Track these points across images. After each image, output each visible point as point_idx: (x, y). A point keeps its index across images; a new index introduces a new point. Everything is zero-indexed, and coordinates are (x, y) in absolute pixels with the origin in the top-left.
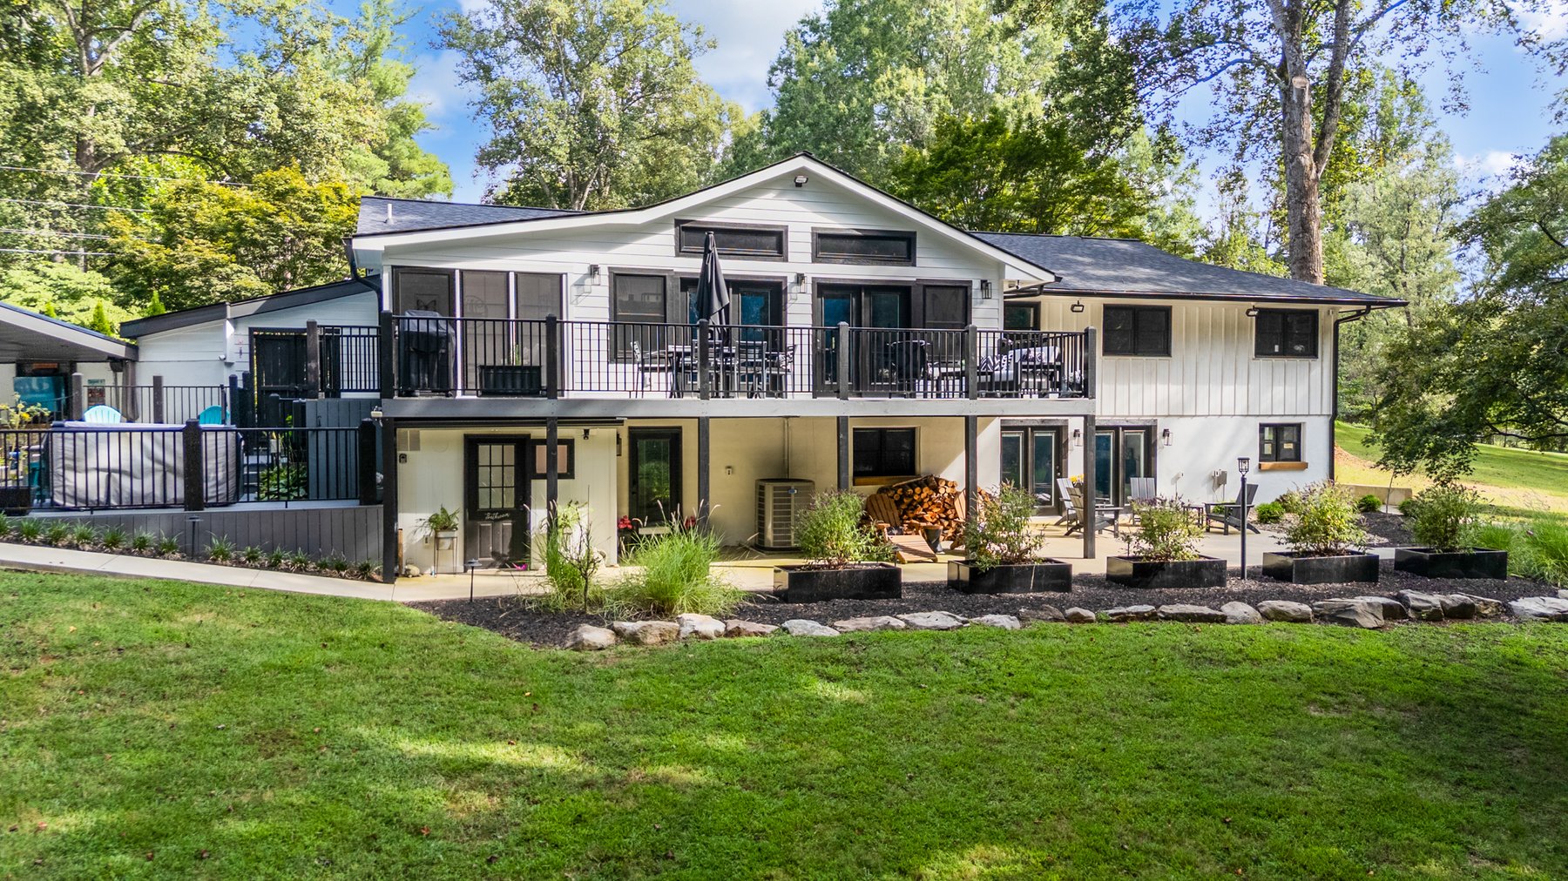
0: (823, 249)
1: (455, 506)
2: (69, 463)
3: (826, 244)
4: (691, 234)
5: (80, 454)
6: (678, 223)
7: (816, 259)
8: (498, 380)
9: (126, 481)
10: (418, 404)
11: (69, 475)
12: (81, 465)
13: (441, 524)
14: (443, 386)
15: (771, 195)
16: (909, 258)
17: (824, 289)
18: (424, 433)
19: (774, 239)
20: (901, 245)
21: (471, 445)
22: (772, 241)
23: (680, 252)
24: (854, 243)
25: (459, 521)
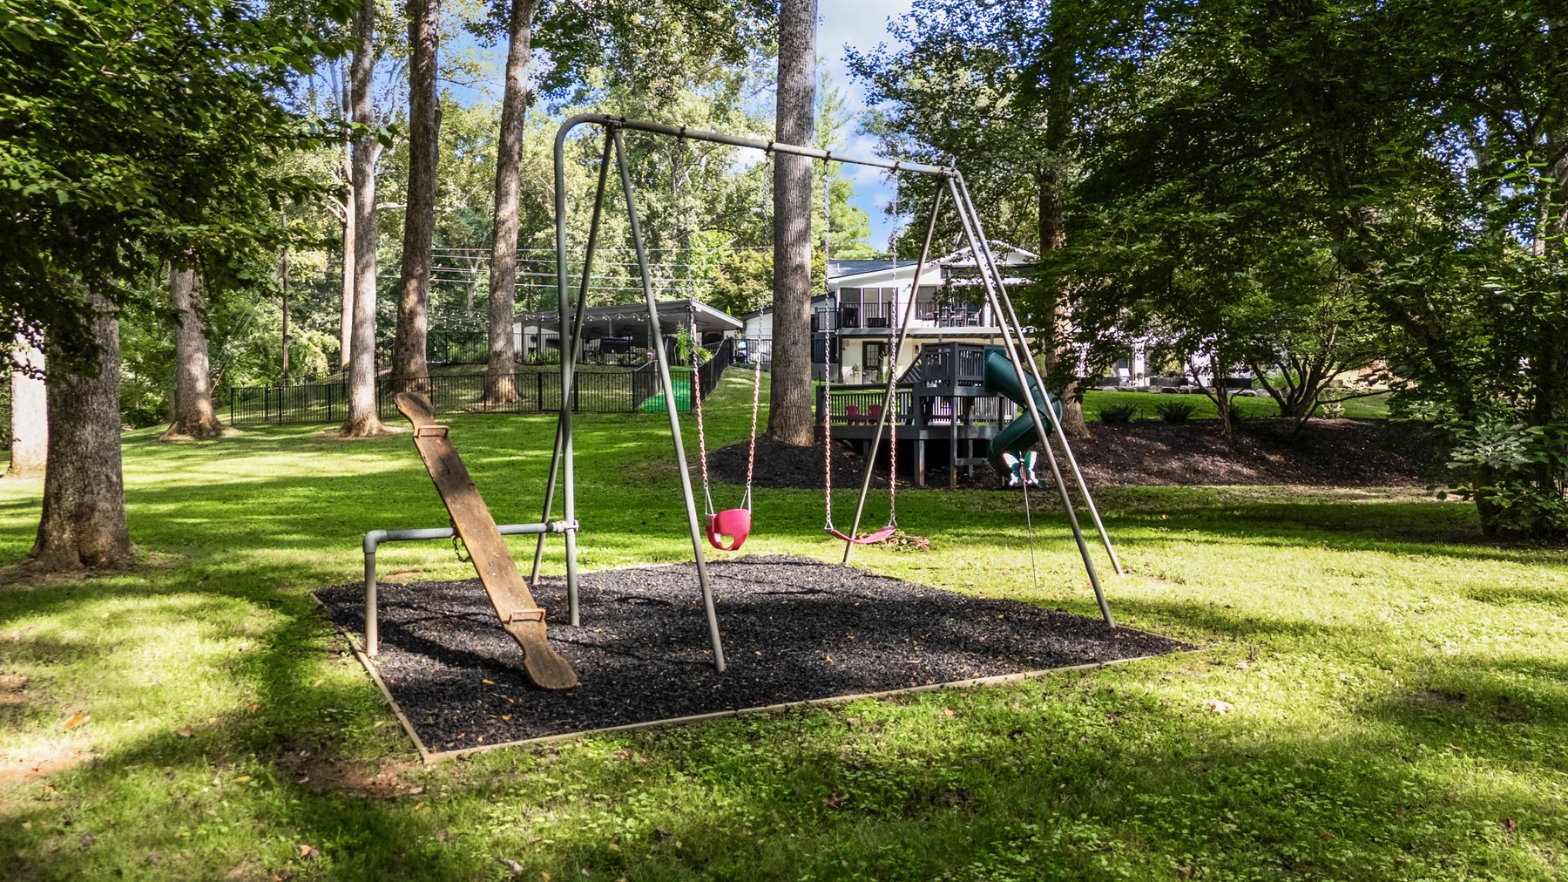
1: (860, 363)
6: (941, 266)
8: (873, 322)
10: (847, 331)
13: (855, 369)
14: (856, 325)
18: (851, 340)
21: (865, 344)
25: (861, 368)
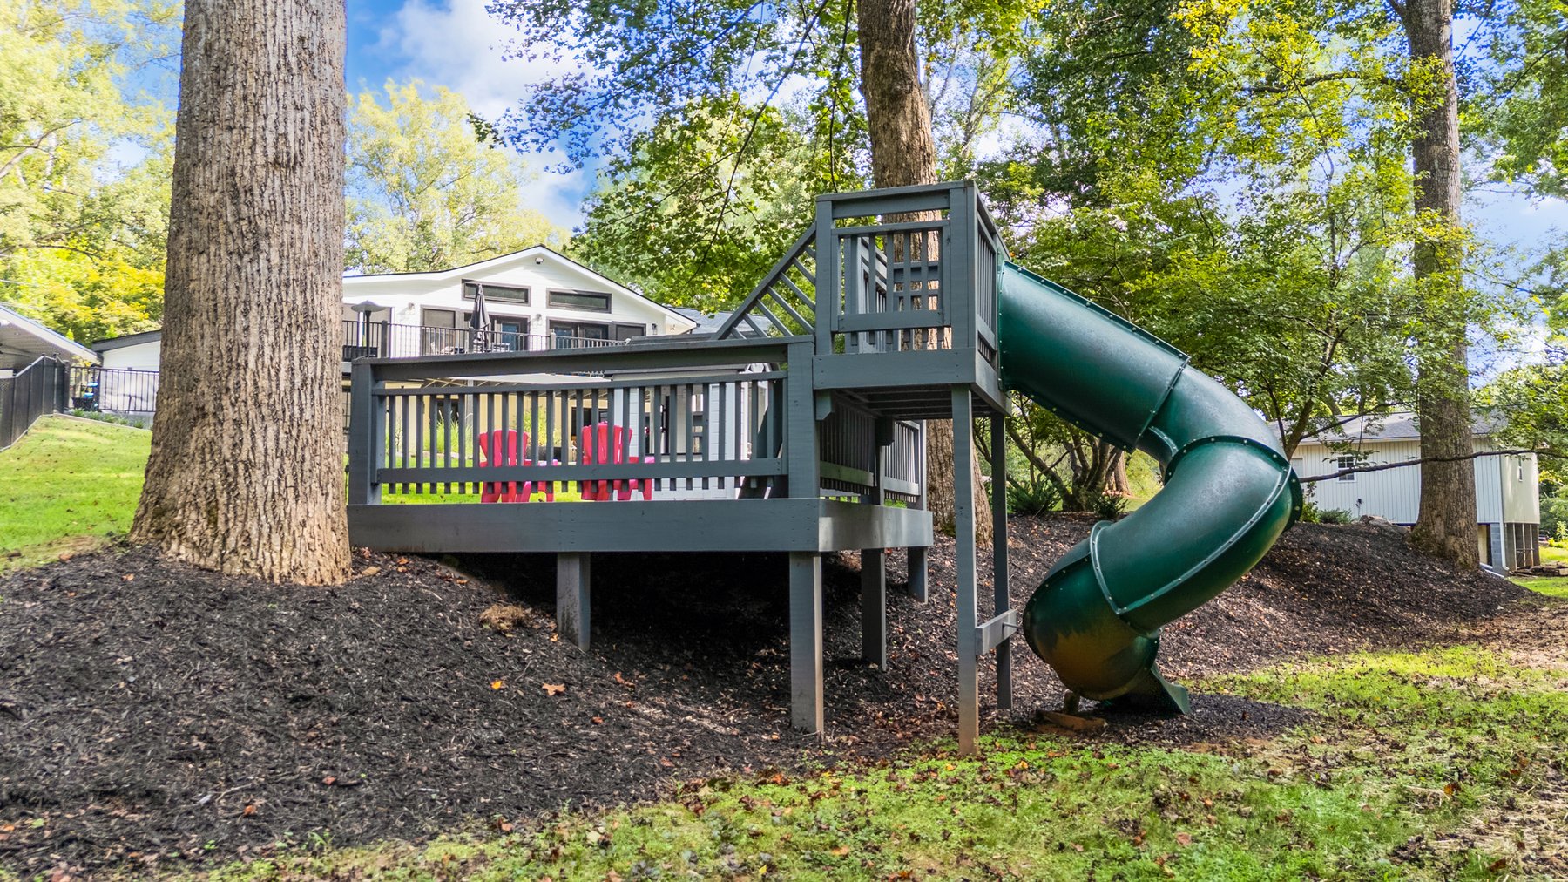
0: (554, 300)
2: (109, 390)
3: (556, 297)
4: (470, 286)
5: (115, 386)
6: (463, 281)
7: (549, 305)
9: (138, 401)
11: (108, 396)
12: (115, 391)
15: (522, 268)
16: (607, 309)
17: (554, 324)
19: (523, 294)
20: (602, 301)
22: (523, 295)
23: (465, 297)
24: (572, 298)
